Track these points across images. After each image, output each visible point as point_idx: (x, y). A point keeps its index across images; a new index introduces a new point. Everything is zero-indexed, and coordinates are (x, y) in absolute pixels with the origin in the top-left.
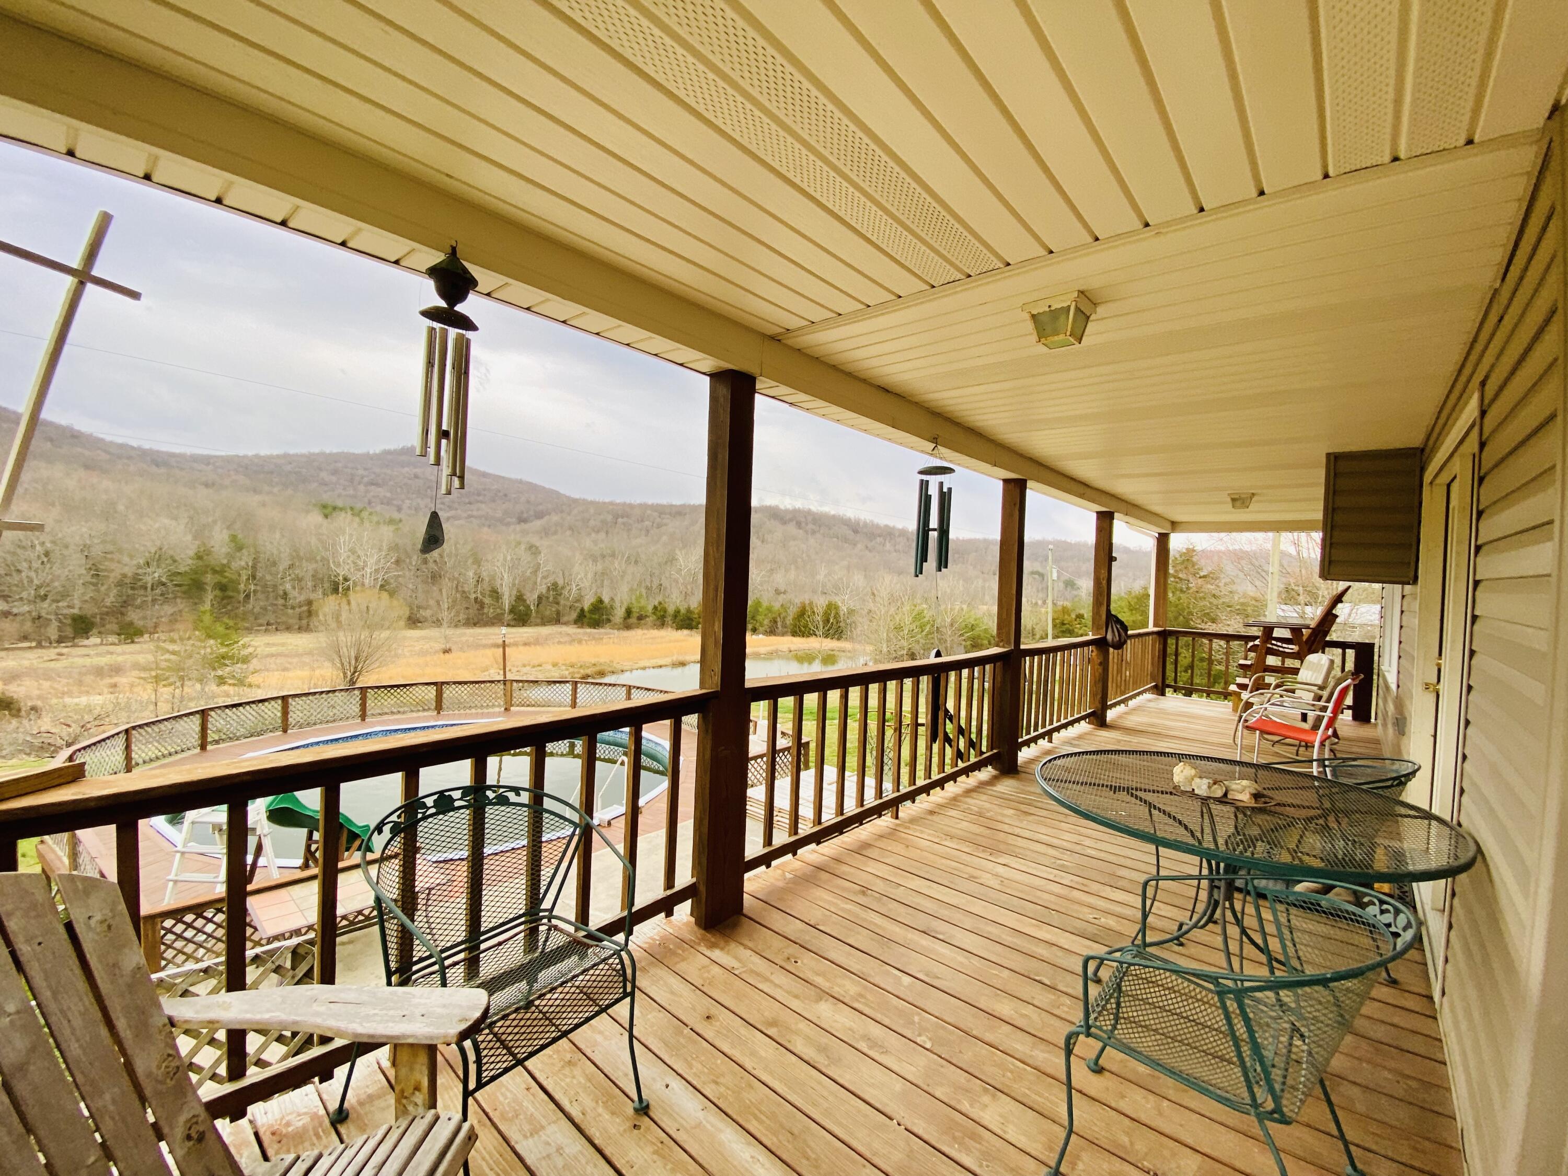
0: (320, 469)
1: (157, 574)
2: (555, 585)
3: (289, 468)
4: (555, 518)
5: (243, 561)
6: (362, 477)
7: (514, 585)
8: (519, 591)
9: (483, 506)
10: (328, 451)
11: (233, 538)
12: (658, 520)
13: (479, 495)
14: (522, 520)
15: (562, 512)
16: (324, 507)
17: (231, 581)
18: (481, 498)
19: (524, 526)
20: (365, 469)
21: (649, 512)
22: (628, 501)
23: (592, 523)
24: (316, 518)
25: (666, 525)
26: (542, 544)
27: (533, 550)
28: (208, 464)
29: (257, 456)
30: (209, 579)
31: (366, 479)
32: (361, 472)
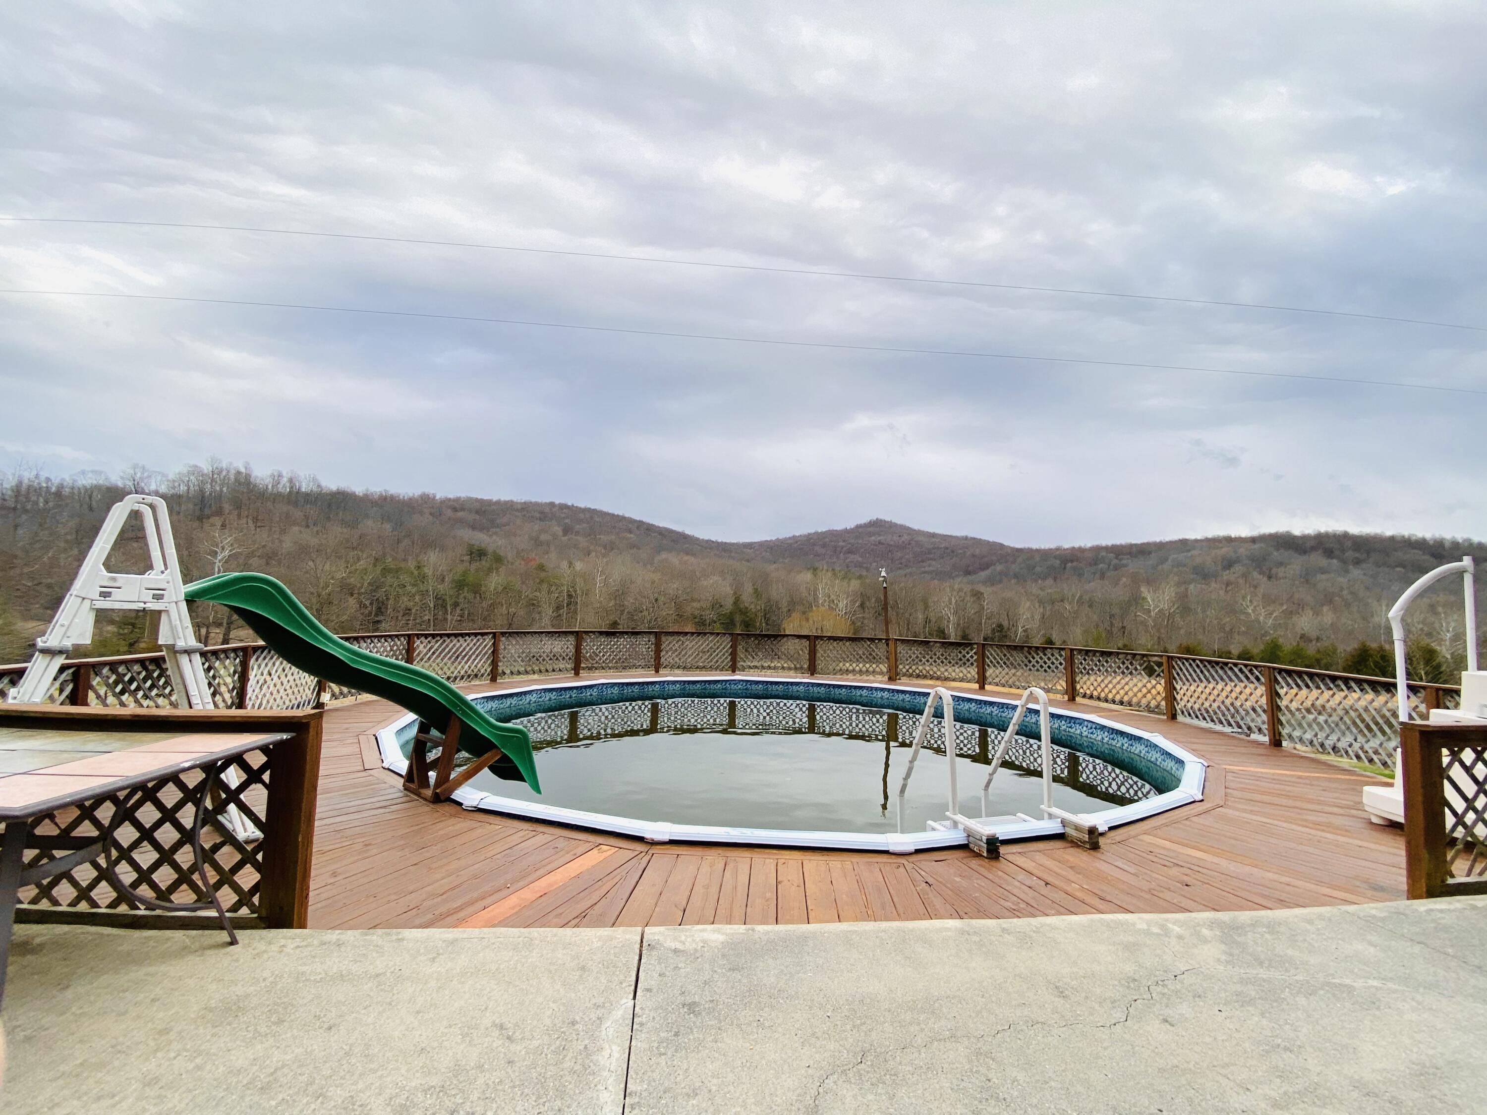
0: (814, 545)
2: (1000, 626)
4: (999, 568)
5: (761, 605)
6: (842, 547)
7: (958, 625)
8: (964, 632)
9: (934, 563)
11: (756, 590)
12: (1115, 561)
13: (930, 553)
14: (968, 573)
15: (1007, 562)
17: (751, 619)
18: (931, 556)
19: (970, 577)
20: (844, 541)
21: (1104, 554)
22: (1077, 545)
23: (1038, 569)
24: (806, 577)
25: (1126, 566)
26: (986, 590)
27: (978, 595)
30: (739, 616)
31: (844, 549)
32: (841, 544)
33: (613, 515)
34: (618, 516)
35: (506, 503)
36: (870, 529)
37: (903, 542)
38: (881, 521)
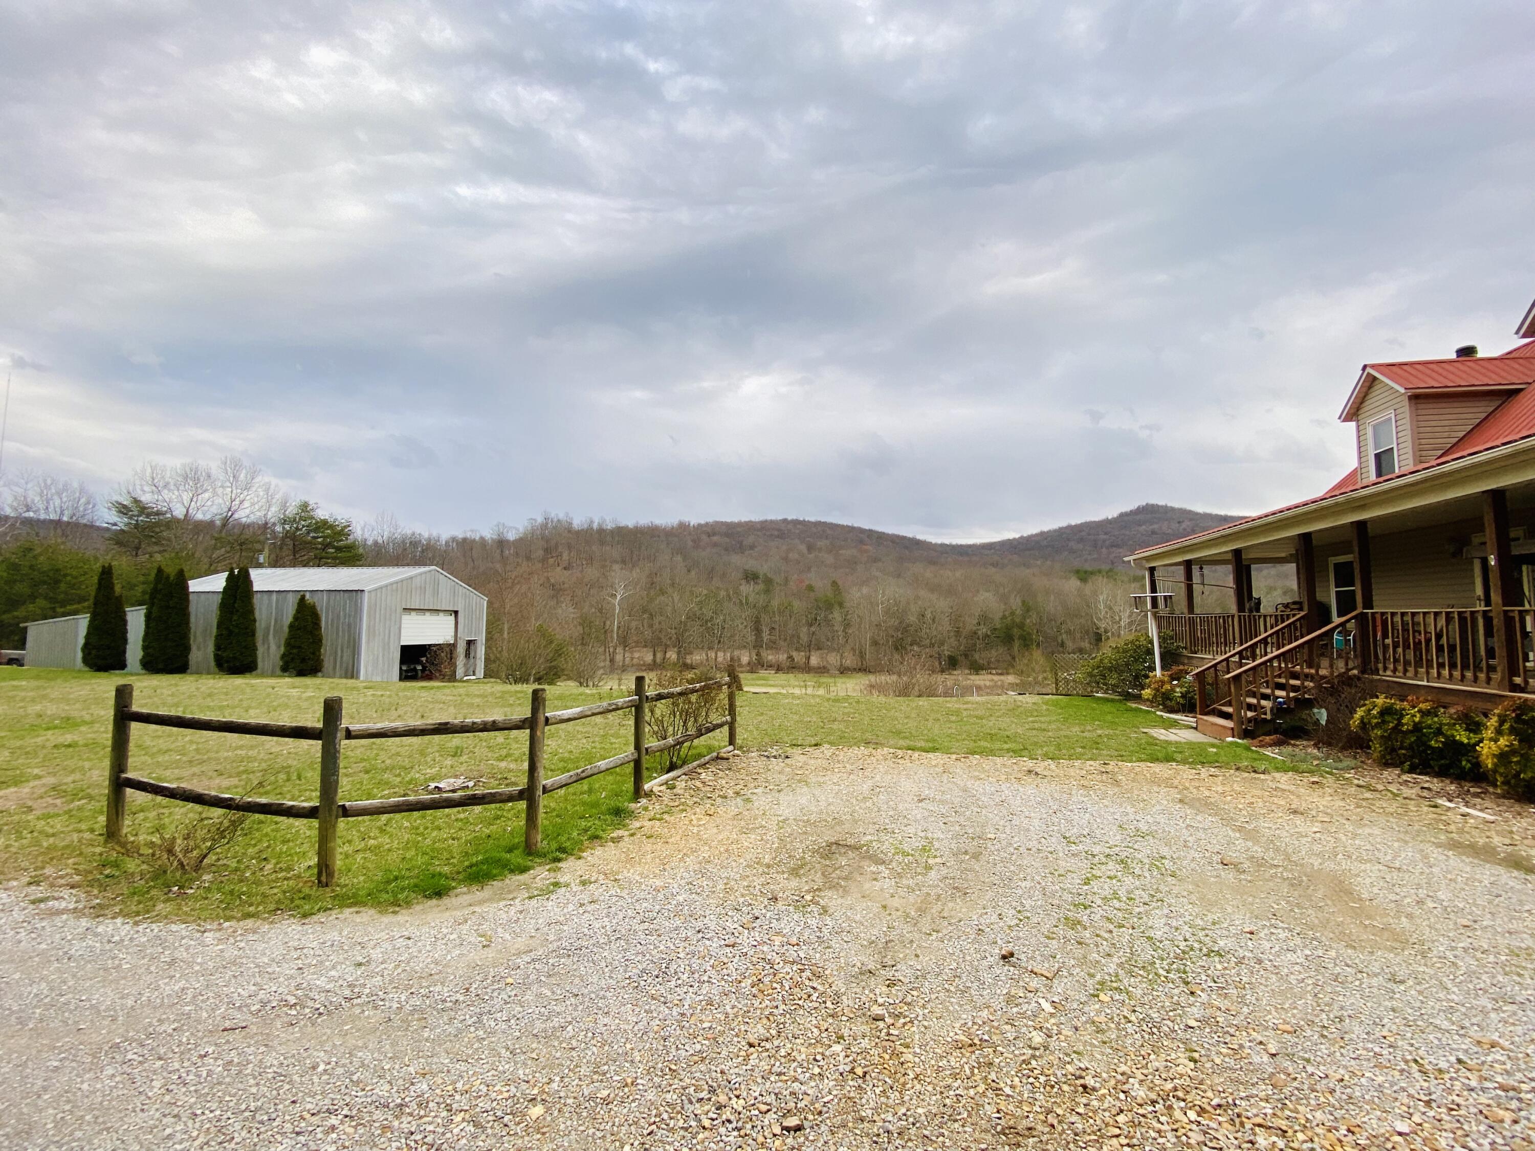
0: (1069, 540)
1: (983, 630)
3: (1045, 543)
6: (1104, 541)
10: (1073, 524)
11: (1023, 602)
16: (1077, 572)
20: (1106, 534)
24: (1073, 583)
28: (990, 549)
29: (1022, 537)
30: (1016, 632)
31: (1107, 542)
32: (1103, 537)
33: (843, 526)
34: (848, 526)
35: (747, 523)
36: (1138, 517)
37: (1185, 529)
38: (1153, 505)
